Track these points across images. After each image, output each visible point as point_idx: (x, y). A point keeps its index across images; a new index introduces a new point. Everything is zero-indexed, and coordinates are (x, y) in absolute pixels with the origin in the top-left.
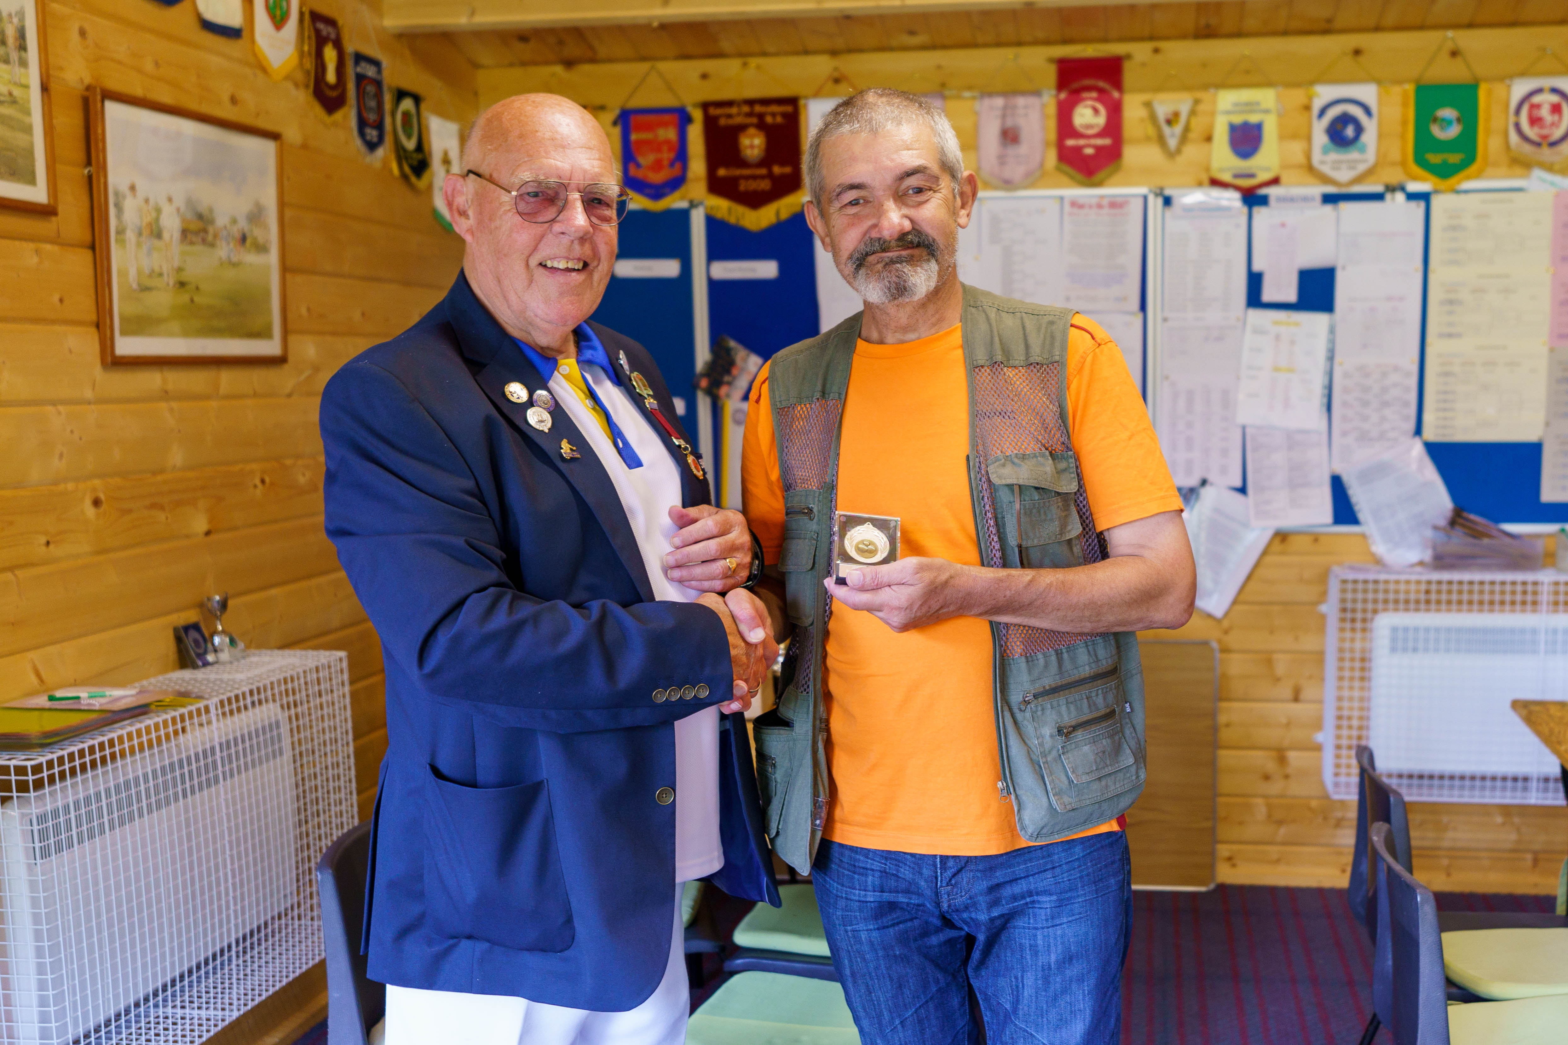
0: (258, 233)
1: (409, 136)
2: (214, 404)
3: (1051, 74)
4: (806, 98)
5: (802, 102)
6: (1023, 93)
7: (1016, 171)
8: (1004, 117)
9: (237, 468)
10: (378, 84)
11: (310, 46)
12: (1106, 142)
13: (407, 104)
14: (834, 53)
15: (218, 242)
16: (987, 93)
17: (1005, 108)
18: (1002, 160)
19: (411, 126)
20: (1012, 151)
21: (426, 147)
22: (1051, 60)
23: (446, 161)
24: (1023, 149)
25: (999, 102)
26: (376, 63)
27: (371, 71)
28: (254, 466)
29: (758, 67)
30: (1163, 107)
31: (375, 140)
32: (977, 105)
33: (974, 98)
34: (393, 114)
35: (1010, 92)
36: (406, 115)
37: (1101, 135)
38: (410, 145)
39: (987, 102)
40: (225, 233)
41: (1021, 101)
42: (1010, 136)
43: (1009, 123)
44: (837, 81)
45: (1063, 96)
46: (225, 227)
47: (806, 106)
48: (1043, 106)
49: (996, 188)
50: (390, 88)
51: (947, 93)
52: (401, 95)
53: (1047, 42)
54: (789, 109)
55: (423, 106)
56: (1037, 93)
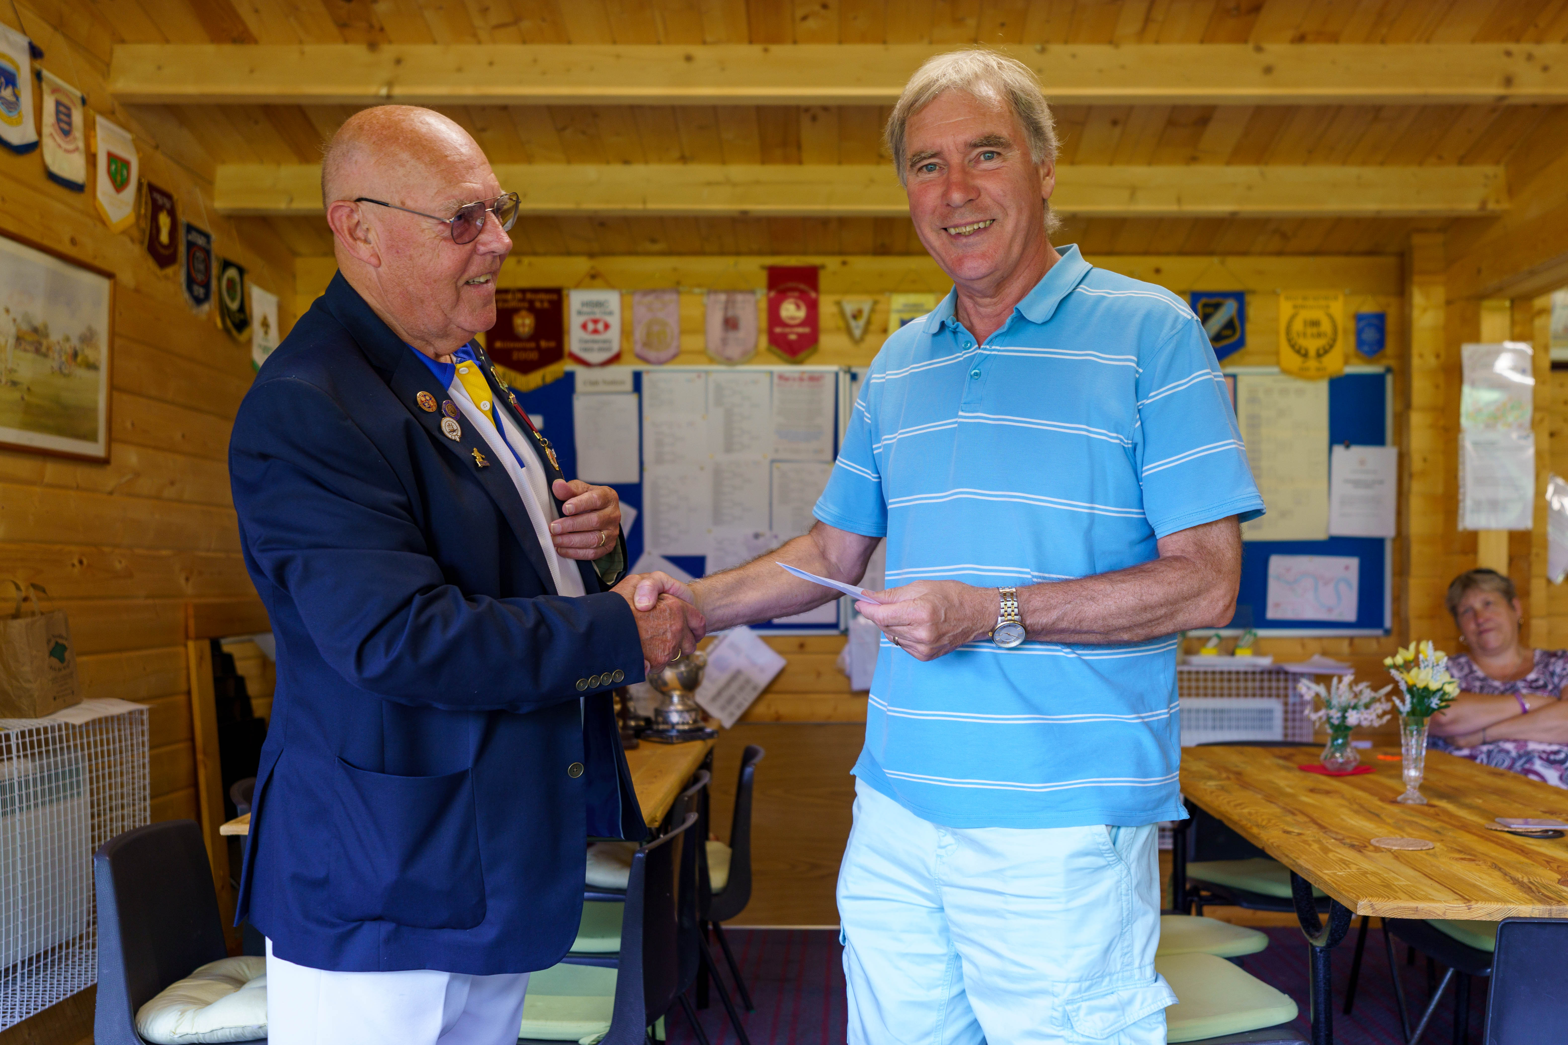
0: (90, 354)
1: (233, 299)
2: (38, 489)
3: (763, 278)
4: (569, 289)
5: (565, 292)
6: (742, 291)
7: (733, 351)
8: (726, 309)
9: (57, 547)
10: (207, 252)
11: (146, 210)
12: (806, 330)
13: (232, 273)
14: (591, 255)
15: (51, 354)
16: (712, 291)
17: (727, 302)
18: (724, 341)
19: (235, 291)
20: (732, 335)
21: (248, 311)
22: (763, 267)
23: (265, 324)
24: (741, 334)
25: (723, 297)
26: (207, 236)
27: (201, 241)
28: (73, 548)
29: (530, 264)
30: (850, 305)
31: (202, 296)
32: (705, 299)
33: (702, 294)
34: (219, 279)
35: (731, 291)
36: (231, 282)
37: (802, 324)
38: (234, 306)
39: (712, 297)
40: (58, 347)
41: (740, 297)
42: (730, 324)
43: (730, 313)
44: (593, 277)
45: (772, 294)
46: (59, 343)
47: (568, 295)
48: (757, 302)
49: (719, 363)
50: (217, 258)
51: (681, 288)
52: (226, 264)
53: (760, 253)
54: (554, 297)
55: (246, 278)
56: (752, 292)
